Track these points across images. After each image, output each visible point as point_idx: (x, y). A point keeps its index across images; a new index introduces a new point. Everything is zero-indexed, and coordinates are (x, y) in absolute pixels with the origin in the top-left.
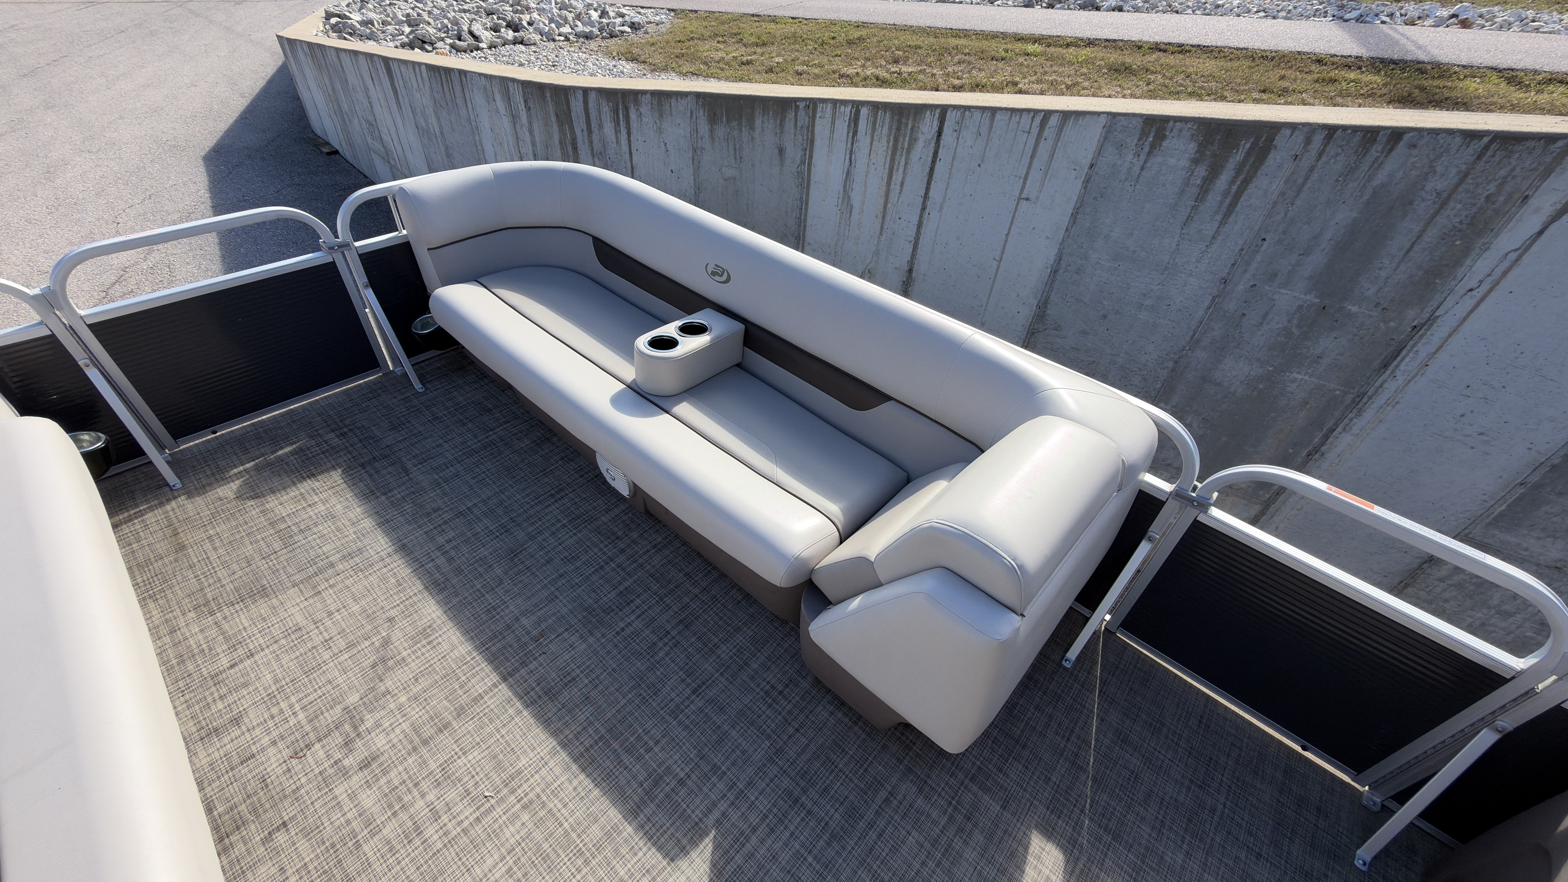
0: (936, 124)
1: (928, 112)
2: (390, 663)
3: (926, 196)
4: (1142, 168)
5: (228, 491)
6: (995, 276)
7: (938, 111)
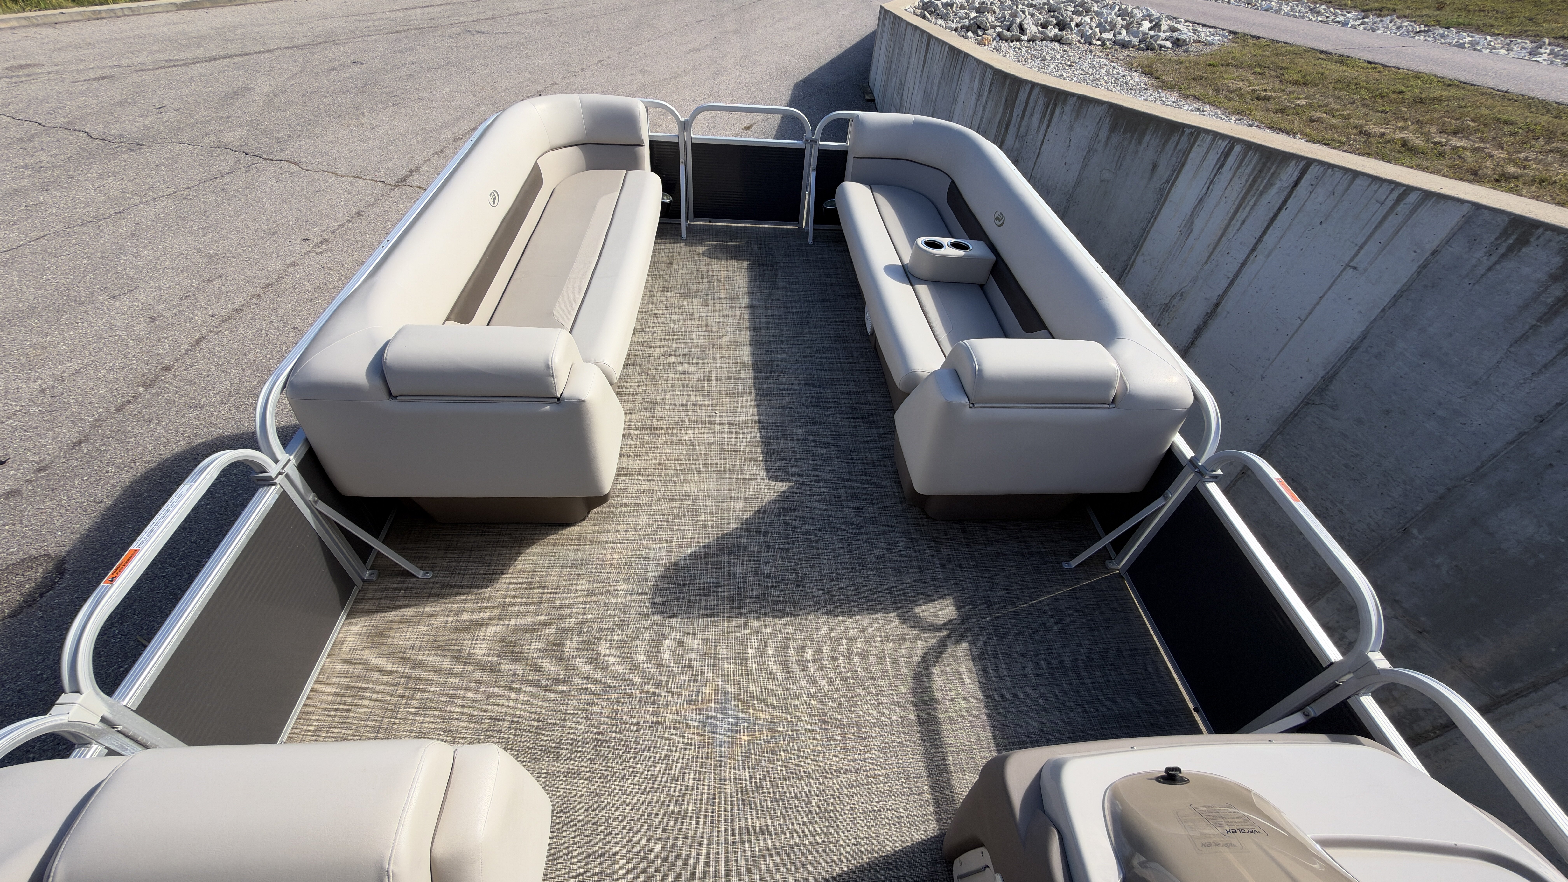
0: (1296, 174)
1: (1294, 162)
2: (716, 346)
3: (1260, 240)
4: (1489, 269)
5: (700, 249)
6: (1293, 335)
7: (1304, 162)
